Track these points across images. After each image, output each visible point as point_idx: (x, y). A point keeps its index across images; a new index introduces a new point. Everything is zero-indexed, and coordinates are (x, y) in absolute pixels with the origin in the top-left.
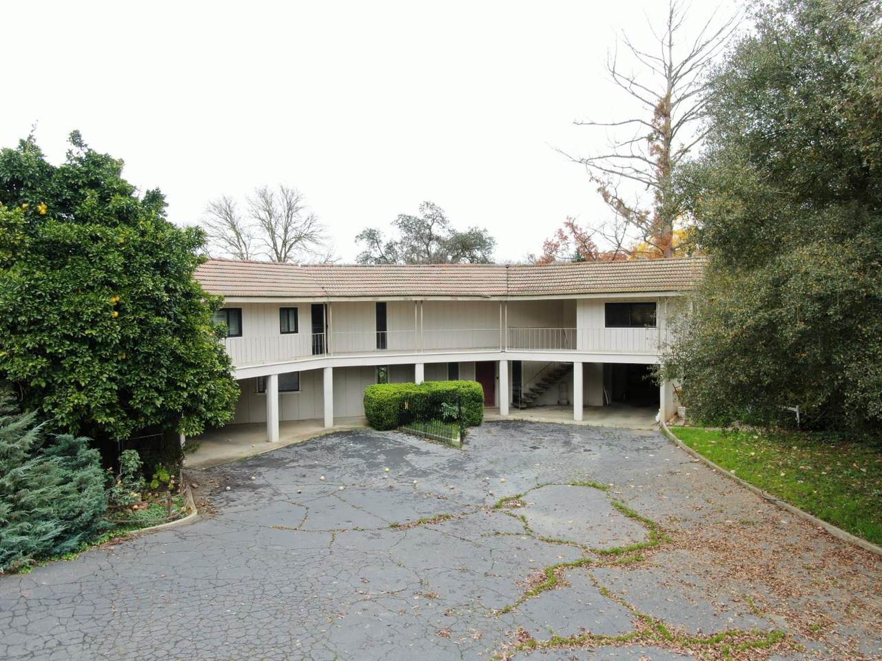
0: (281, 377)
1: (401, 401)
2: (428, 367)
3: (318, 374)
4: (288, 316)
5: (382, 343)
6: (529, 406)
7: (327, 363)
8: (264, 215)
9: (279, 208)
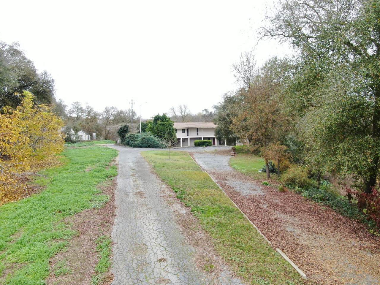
0: (182, 139)
1: (199, 142)
2: (204, 138)
3: (187, 139)
4: (183, 130)
5: (198, 134)
6: (221, 145)
7: (189, 137)
8: (181, 111)
9: (183, 108)
